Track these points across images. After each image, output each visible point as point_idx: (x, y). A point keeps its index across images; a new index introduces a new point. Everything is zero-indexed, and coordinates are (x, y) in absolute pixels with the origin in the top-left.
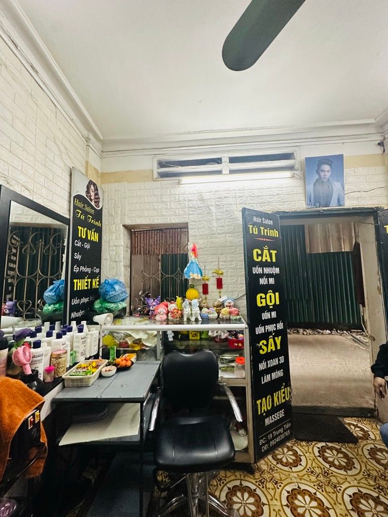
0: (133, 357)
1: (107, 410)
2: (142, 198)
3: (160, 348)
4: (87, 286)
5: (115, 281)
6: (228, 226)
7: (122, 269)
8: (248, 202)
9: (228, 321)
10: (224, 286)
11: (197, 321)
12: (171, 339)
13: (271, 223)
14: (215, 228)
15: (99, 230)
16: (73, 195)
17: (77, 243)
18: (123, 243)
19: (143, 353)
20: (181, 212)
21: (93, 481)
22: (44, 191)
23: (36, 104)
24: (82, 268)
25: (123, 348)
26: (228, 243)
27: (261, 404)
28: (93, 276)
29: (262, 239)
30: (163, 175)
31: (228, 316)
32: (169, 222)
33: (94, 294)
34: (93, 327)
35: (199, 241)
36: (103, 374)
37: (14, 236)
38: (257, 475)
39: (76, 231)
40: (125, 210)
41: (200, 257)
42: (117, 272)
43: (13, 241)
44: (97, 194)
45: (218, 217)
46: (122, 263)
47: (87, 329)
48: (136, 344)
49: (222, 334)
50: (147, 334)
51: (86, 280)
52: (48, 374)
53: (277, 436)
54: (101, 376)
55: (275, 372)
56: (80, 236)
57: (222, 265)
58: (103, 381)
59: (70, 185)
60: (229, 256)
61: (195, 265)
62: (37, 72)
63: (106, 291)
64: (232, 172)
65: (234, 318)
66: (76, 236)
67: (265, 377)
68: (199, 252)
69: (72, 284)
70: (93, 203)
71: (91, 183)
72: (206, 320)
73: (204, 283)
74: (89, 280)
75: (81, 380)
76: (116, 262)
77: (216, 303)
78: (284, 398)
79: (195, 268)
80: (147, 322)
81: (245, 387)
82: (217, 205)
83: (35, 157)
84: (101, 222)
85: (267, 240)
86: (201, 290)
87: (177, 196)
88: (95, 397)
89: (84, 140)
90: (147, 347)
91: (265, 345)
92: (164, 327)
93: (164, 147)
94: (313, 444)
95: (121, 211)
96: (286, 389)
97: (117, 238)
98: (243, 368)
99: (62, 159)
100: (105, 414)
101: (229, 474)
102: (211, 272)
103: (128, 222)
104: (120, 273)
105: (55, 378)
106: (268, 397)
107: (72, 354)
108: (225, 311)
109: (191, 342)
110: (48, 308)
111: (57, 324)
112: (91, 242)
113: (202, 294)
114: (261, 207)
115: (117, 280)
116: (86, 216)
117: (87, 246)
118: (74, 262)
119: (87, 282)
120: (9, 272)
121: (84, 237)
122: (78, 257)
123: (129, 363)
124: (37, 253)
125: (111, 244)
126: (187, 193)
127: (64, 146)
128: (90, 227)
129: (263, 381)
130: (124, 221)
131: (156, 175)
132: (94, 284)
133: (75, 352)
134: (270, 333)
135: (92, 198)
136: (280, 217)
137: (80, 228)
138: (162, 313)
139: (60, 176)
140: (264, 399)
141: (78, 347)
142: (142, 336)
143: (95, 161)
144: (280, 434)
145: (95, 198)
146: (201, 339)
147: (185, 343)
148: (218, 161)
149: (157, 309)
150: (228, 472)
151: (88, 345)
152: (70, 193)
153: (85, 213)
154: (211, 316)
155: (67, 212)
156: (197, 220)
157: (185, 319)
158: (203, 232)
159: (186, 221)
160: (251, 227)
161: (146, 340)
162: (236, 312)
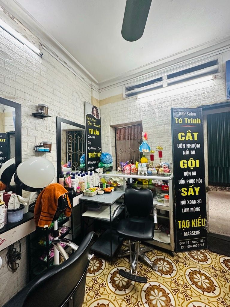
0: (113, 189)
1: (100, 208)
2: (118, 110)
3: (125, 186)
4: (95, 156)
5: (107, 154)
6: (165, 120)
7: (111, 148)
8: (180, 103)
9: (163, 175)
10: (163, 156)
11: (145, 174)
12: (131, 182)
13: (194, 114)
14: (158, 122)
15: (99, 130)
16: (86, 115)
17: (89, 137)
18: (110, 135)
19: (117, 187)
20: (138, 115)
21: (98, 236)
22: (73, 116)
23: (67, 78)
24: (92, 148)
25: (109, 184)
26: (166, 130)
27: (181, 223)
28: (97, 151)
29: (186, 126)
30: (129, 95)
31: (163, 173)
32: (132, 122)
33: (98, 159)
34: (96, 174)
35: (148, 131)
36: (98, 193)
37: (70, 135)
38: (175, 258)
39: (88, 131)
40: (110, 118)
41: (149, 140)
42: (108, 150)
43: (69, 137)
44: (97, 112)
45: (159, 115)
46: (111, 145)
47: (94, 175)
48: (115, 183)
49: (159, 182)
50: (120, 179)
51: (94, 153)
52: (78, 189)
53: (193, 244)
54: (98, 194)
55: (194, 208)
56: (90, 133)
57: (162, 143)
58: (98, 196)
59: (84, 110)
60: (166, 138)
61: (145, 144)
62: (66, 64)
63: (103, 158)
64: (169, 85)
65: (167, 174)
66: (88, 134)
67: (185, 209)
68: (148, 137)
69: (88, 155)
70: (95, 117)
71: (94, 107)
72: (150, 174)
73: (151, 154)
74: (96, 153)
75: (89, 193)
76: (107, 144)
77: (157, 165)
78: (200, 224)
79: (145, 146)
80: (121, 173)
81: (169, 212)
82: (159, 108)
83: (69, 102)
84: (100, 126)
85: (190, 126)
86: (150, 158)
87: (136, 106)
88: (93, 200)
89: (90, 86)
90: (119, 185)
91: (186, 191)
92: (129, 176)
93: (128, 79)
94: (221, 256)
95: (109, 119)
96: (202, 219)
97: (107, 133)
98: (168, 201)
99: (80, 99)
100: (99, 209)
101: (159, 252)
102: (155, 148)
103: (112, 124)
104: (110, 150)
105: (80, 192)
106: (187, 221)
107: (87, 184)
108: (161, 170)
109: (143, 186)
110: (82, 165)
111: (83, 171)
112: (95, 136)
113: (150, 160)
114: (189, 104)
115: (108, 153)
116: (92, 123)
117: (94, 138)
118: (88, 145)
119: (95, 154)
120: (69, 150)
121: (92, 134)
122: (90, 143)
123: (110, 191)
124: (78, 142)
125: (105, 135)
126: (141, 103)
127: (80, 93)
128: (95, 128)
129: (184, 211)
130: (110, 123)
131: (124, 96)
132: (98, 155)
133: (89, 183)
134: (191, 184)
135: (95, 114)
136: (203, 109)
137: (90, 129)
138: (127, 169)
139: (80, 107)
140: (184, 221)
141: (90, 181)
142: (117, 180)
143: (96, 95)
144: (196, 243)
145: (97, 114)
146: (149, 184)
147: (141, 186)
148: (160, 80)
149: (125, 167)
150: (159, 251)
151: (94, 181)
152: (85, 114)
153: (92, 122)
154: (153, 172)
155: (84, 123)
156: (147, 119)
157: (139, 173)
158: (150, 125)
159: (141, 120)
160: (177, 119)
161: (119, 182)
162: (168, 171)
